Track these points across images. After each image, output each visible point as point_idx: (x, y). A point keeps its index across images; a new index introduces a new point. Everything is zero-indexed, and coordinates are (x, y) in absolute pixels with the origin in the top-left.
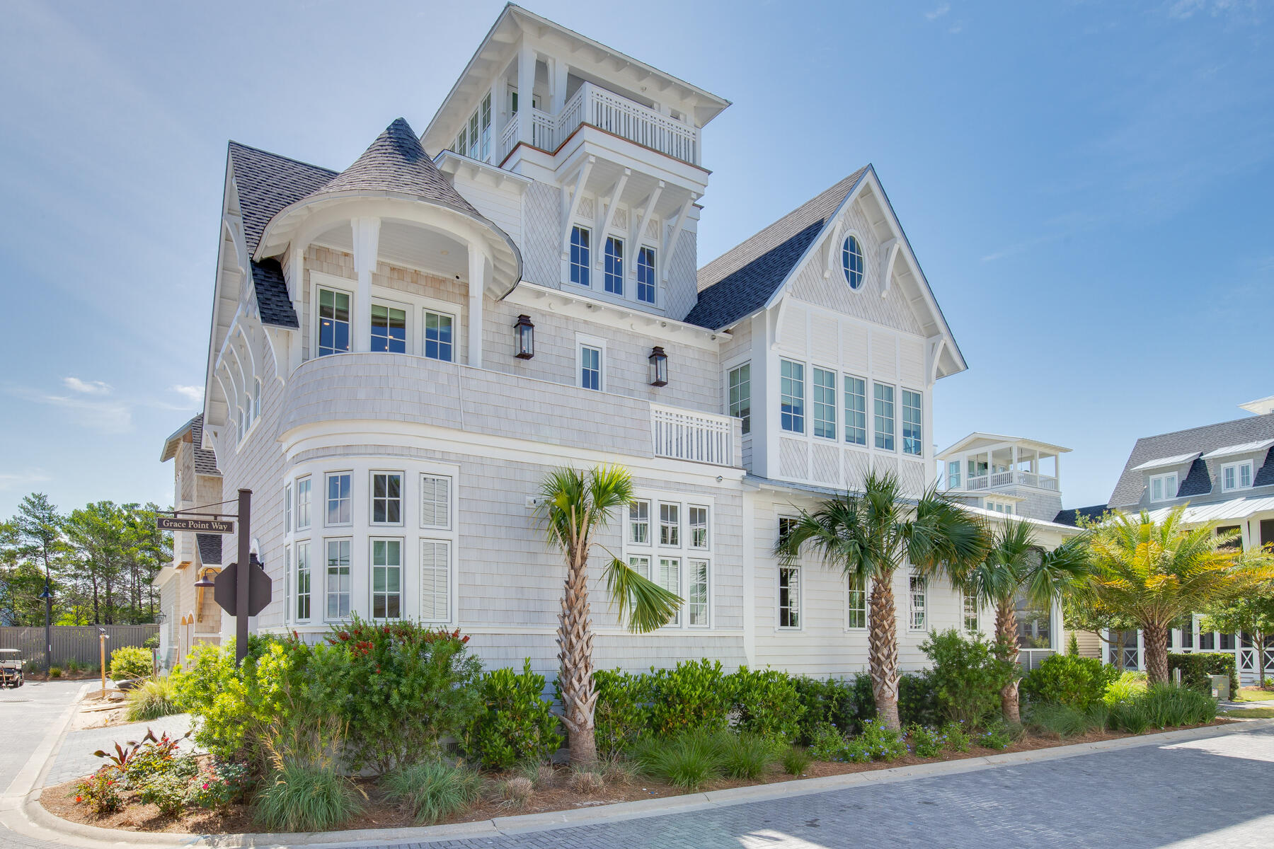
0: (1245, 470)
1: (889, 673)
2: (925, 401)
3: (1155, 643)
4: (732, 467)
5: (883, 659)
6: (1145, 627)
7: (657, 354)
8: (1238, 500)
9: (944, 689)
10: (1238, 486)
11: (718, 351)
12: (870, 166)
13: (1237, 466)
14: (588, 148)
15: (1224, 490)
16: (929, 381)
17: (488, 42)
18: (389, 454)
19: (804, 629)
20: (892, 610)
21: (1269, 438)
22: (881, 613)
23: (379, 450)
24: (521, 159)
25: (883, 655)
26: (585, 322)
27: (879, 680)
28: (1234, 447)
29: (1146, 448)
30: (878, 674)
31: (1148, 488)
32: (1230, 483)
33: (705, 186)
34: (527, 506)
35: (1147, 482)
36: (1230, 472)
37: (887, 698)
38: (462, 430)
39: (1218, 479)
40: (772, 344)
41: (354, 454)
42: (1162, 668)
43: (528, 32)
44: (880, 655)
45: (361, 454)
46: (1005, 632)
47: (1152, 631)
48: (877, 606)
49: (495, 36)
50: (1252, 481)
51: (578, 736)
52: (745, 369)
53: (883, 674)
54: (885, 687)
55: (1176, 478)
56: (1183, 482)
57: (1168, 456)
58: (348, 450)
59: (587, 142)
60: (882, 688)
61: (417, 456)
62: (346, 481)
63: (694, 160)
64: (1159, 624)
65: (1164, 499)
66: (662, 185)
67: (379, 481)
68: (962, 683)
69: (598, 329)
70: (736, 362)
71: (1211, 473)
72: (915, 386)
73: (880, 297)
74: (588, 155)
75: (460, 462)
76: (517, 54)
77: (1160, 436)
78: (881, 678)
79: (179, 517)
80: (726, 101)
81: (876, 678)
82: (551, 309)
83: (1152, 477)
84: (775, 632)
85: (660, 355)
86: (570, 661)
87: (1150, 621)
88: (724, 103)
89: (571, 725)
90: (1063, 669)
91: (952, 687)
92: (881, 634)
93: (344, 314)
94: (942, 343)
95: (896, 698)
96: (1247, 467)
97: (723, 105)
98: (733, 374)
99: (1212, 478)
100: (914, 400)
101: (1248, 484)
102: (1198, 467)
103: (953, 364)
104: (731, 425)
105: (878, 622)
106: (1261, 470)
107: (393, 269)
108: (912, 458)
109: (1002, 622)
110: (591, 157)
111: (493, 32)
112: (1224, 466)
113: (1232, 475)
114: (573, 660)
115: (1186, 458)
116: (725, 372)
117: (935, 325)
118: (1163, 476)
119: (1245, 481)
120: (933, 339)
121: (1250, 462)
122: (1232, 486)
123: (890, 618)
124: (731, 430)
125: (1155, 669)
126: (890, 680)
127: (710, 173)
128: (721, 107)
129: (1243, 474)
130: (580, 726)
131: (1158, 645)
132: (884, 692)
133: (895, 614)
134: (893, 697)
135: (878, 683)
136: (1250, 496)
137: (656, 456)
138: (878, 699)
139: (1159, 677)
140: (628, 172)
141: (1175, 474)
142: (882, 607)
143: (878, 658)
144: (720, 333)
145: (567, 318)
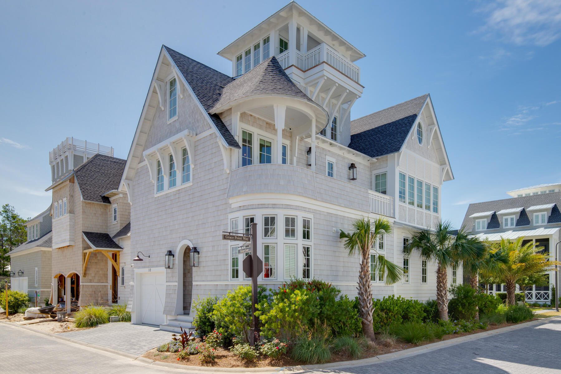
0: (512, 219)
1: (446, 301)
2: (439, 191)
3: (511, 289)
4: (391, 217)
5: (443, 295)
6: (507, 283)
7: (352, 166)
8: (510, 231)
9: (461, 307)
10: (509, 226)
11: (369, 165)
12: (429, 95)
13: (509, 217)
14: (325, 73)
15: (504, 228)
16: (441, 183)
17: (277, 15)
18: (291, 209)
19: (410, 283)
20: (446, 276)
21: (520, 207)
22: (443, 277)
23: (288, 207)
24: (293, 73)
25: (443, 293)
26: (329, 151)
27: (441, 303)
28: (508, 210)
29: (473, 208)
30: (441, 301)
31: (475, 225)
32: (506, 225)
33: (362, 93)
34: (333, 232)
35: (475, 222)
36: (506, 220)
37: (445, 310)
38: (316, 200)
39: (502, 223)
40: (397, 166)
41: (277, 208)
42: (513, 299)
43: (295, 13)
44: (442, 294)
45: (280, 208)
46: (474, 285)
47: (510, 285)
48: (441, 274)
49: (281, 13)
50: (515, 224)
51: (369, 326)
52: (384, 175)
53: (443, 301)
54: (444, 306)
55: (486, 221)
56: (489, 223)
57: (482, 212)
58: (274, 206)
59: (325, 70)
60: (443, 306)
61: (301, 210)
62: (273, 219)
63: (358, 80)
64: (512, 282)
65: (481, 230)
66: (348, 91)
67: (287, 220)
68: (467, 304)
69: (333, 155)
70: (380, 171)
71: (499, 220)
72: (437, 185)
73: (427, 148)
74: (324, 76)
75: (314, 213)
76: (289, 23)
77: (478, 203)
78: (443, 303)
79: (231, 234)
80: (364, 55)
81: (440, 302)
82: (318, 144)
83: (477, 220)
84: (402, 284)
85: (354, 167)
86: (366, 296)
87: (509, 281)
88: (363, 55)
89: (366, 321)
90: (488, 299)
91: (463, 305)
92: (442, 285)
93: (250, 142)
94: (447, 168)
95: (447, 311)
96: (513, 218)
97: (363, 56)
98: (377, 177)
99: (500, 222)
100: (436, 190)
101: (513, 225)
102: (494, 217)
103: (449, 177)
104: (390, 200)
105: (441, 280)
106: (518, 220)
107: (267, 123)
108: (435, 214)
109: (473, 281)
110: (325, 76)
111: (281, 11)
112: (504, 217)
113: (507, 221)
114: (367, 296)
115: (490, 213)
116: (373, 175)
117: (445, 161)
118: (481, 220)
119: (512, 224)
120: (443, 166)
121: (514, 216)
122: (507, 226)
123: (446, 279)
124: (390, 202)
125: (511, 299)
126: (446, 303)
127: (364, 87)
128: (361, 57)
129: (511, 221)
130: (369, 321)
131: (512, 290)
132: (444, 308)
133: (447, 277)
134: (447, 310)
135: (441, 304)
136: (514, 230)
137: (371, 212)
138: (441, 311)
139: (512, 302)
140: (337, 85)
141: (486, 219)
142: (443, 275)
143: (442, 295)
144: (374, 160)
145: (323, 149)
